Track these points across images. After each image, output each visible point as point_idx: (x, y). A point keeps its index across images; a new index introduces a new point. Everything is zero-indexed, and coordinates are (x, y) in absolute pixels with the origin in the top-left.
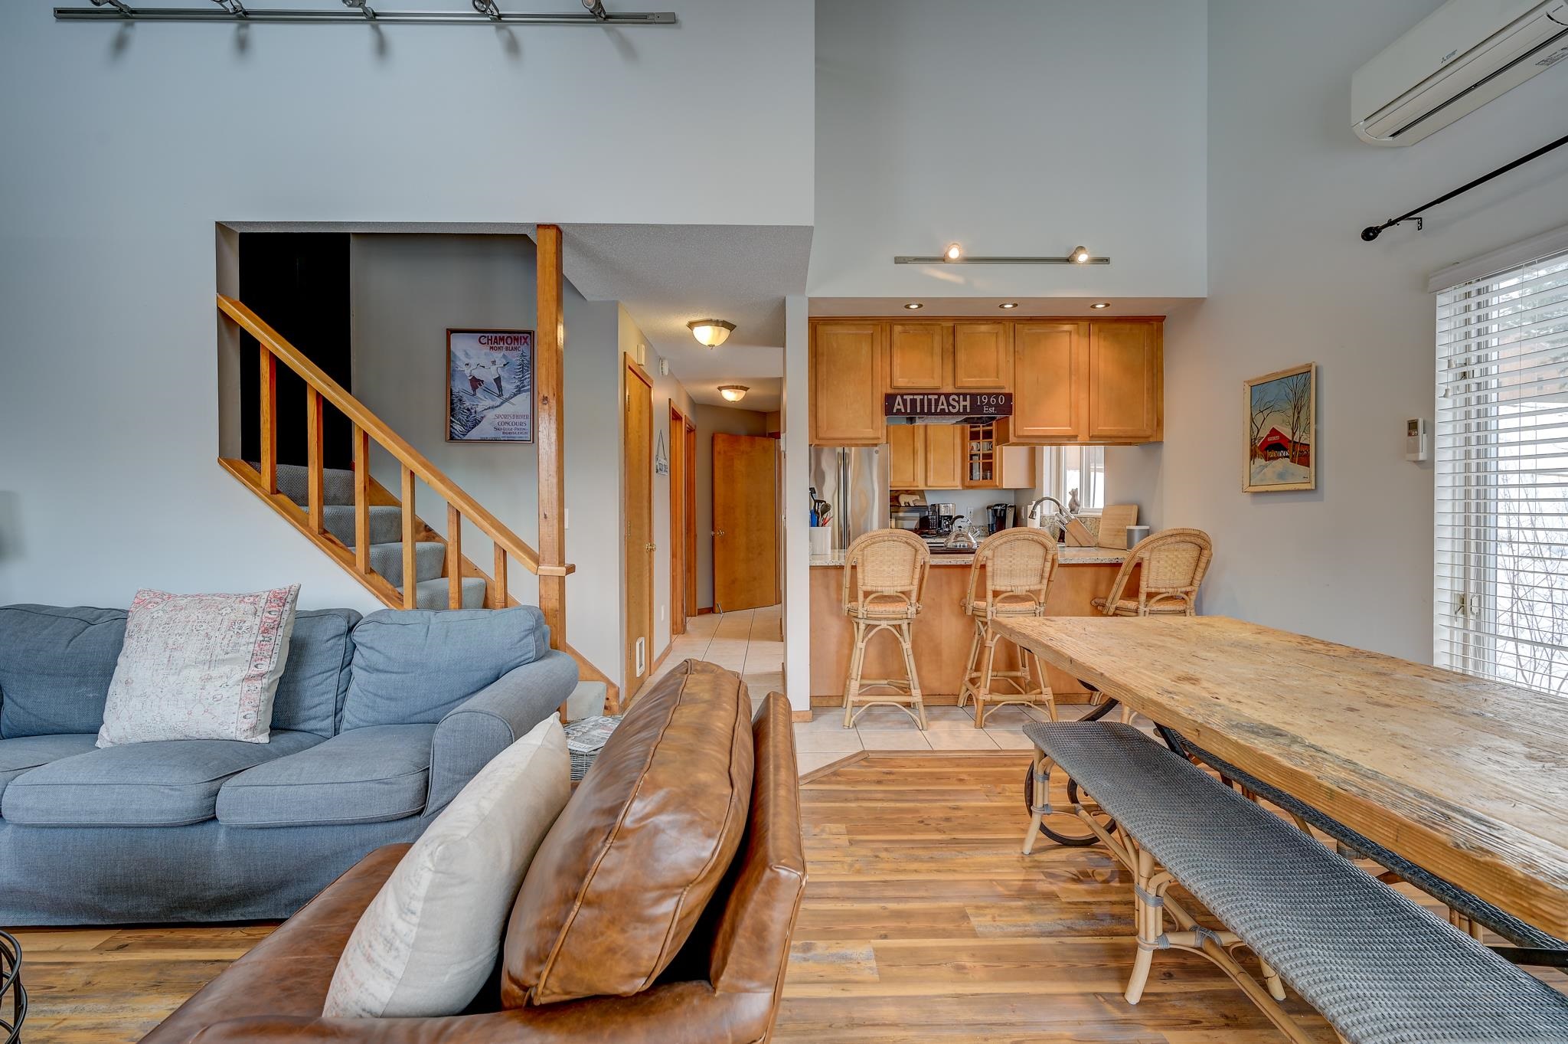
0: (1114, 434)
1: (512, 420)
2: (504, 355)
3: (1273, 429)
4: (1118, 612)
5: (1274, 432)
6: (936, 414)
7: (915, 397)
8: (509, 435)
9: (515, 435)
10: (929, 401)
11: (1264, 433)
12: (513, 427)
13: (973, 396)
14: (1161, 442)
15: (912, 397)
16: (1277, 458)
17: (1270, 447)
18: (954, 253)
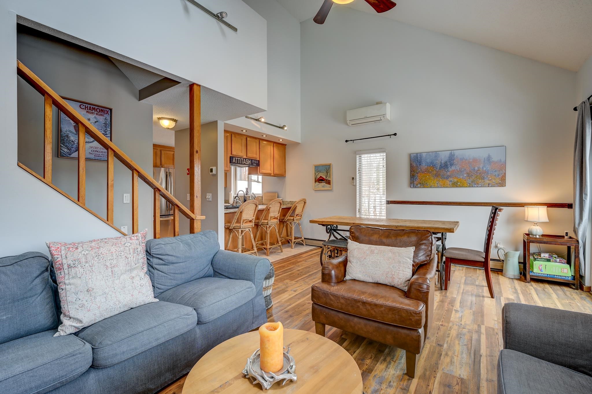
0: (278, 174)
1: (100, 150)
2: (95, 117)
3: (321, 176)
4: (288, 220)
5: (321, 177)
6: (243, 164)
7: (238, 158)
8: (98, 157)
9: (101, 158)
10: (241, 160)
11: (318, 177)
12: (101, 154)
13: (251, 160)
14: (285, 177)
15: (237, 158)
16: (322, 183)
17: (320, 180)
18: (263, 120)
